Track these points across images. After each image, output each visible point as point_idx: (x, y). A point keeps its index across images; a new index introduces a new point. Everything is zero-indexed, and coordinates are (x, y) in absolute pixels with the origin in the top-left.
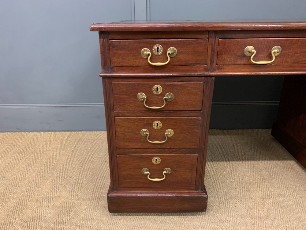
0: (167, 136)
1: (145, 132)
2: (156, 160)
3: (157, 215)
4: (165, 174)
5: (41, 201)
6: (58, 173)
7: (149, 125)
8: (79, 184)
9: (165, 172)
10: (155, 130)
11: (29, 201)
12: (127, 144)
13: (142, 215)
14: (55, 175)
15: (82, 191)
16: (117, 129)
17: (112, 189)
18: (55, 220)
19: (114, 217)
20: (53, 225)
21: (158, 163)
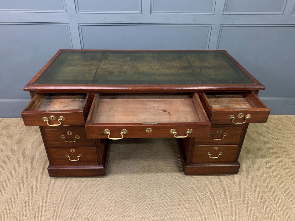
0: (76, 139)
1: (63, 137)
2: (73, 150)
3: (79, 178)
4: (78, 157)
5: (11, 170)
6: (23, 151)
7: (65, 133)
8: (36, 158)
9: (78, 156)
10: (69, 136)
11: (4, 170)
12: (54, 142)
13: (70, 178)
14: (21, 152)
15: (37, 163)
16: (47, 135)
17: (50, 165)
18: (19, 181)
19: (54, 179)
20: (18, 184)
21: (73, 152)
